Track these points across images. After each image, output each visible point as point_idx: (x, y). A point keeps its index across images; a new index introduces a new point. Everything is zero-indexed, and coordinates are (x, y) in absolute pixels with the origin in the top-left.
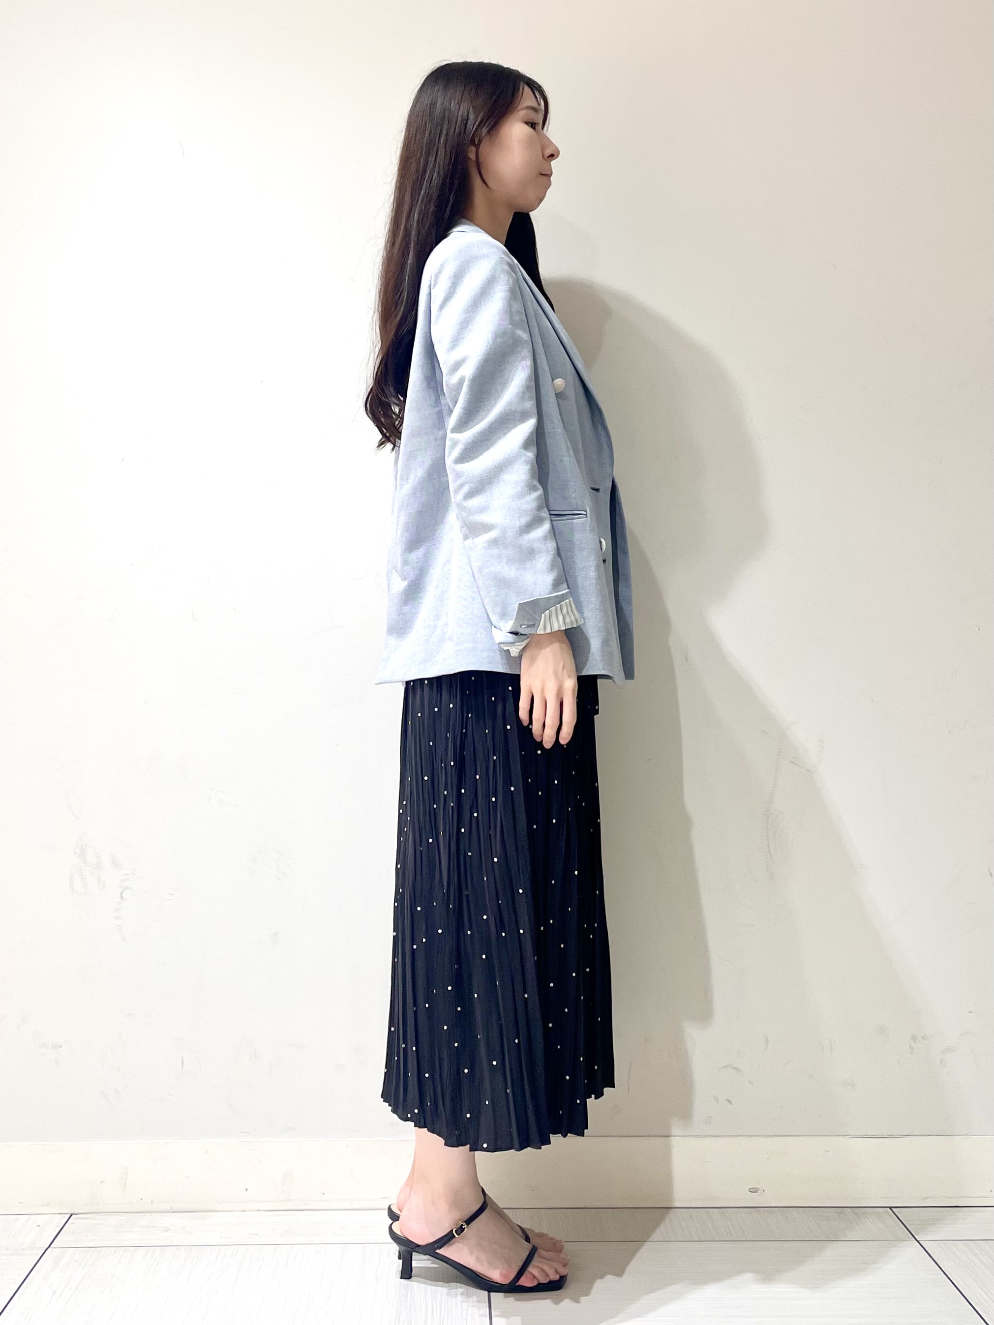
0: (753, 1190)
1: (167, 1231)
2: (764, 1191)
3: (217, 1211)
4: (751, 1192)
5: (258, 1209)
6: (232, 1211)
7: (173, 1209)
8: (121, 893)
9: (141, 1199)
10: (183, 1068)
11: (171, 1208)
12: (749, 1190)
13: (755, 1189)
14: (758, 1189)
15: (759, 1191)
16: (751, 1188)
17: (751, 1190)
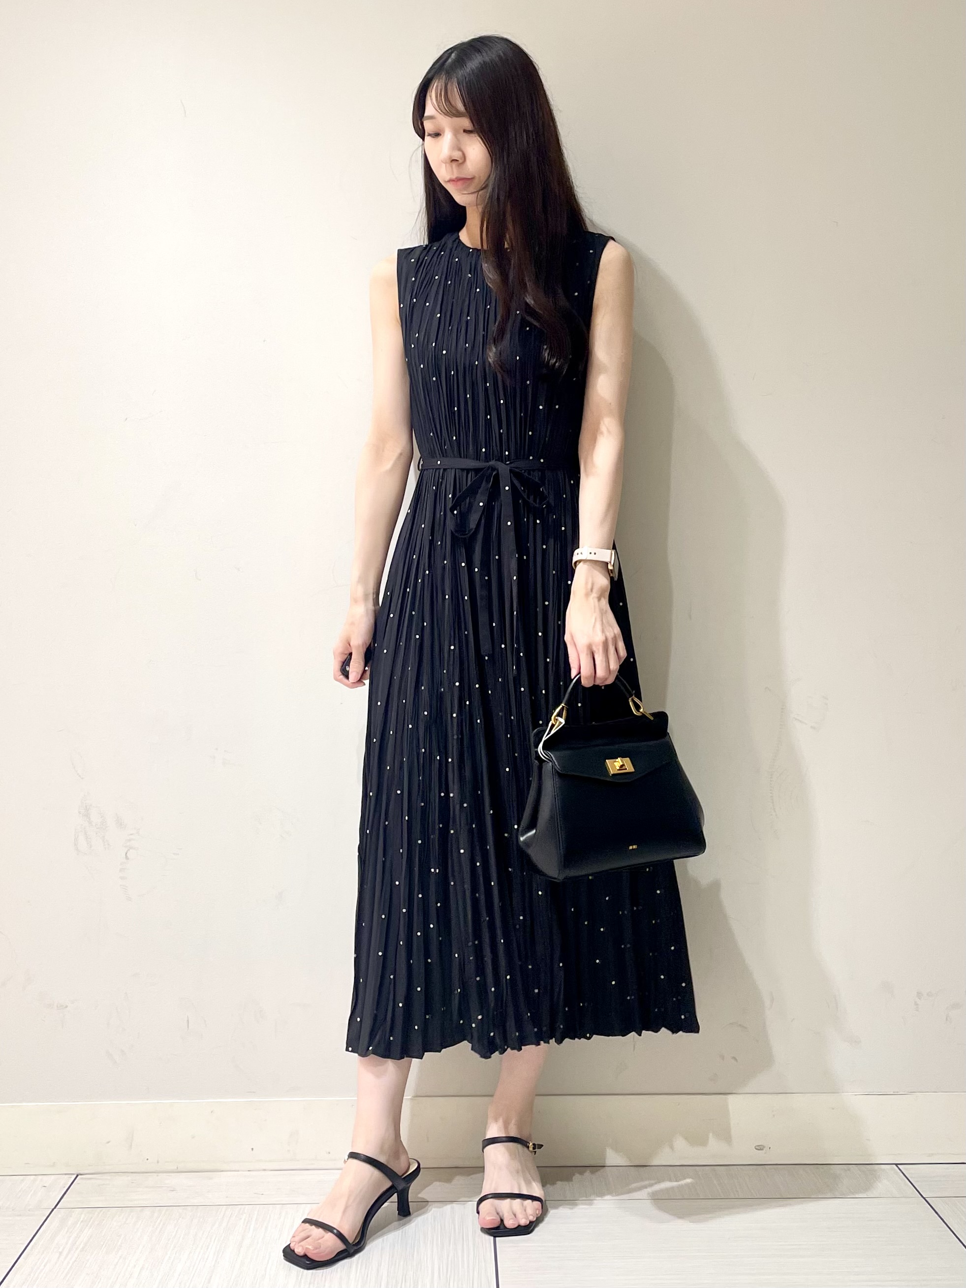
0: (760, 1148)
1: (173, 1191)
2: (770, 1148)
3: (222, 1171)
4: (756, 1149)
5: (265, 1168)
6: (238, 1171)
7: (179, 1168)
8: (126, 854)
9: (147, 1159)
10: (188, 1027)
11: (177, 1168)
12: (755, 1147)
13: (760, 1147)
14: (764, 1147)
15: (765, 1149)
16: (758, 1146)
17: (757, 1148)
